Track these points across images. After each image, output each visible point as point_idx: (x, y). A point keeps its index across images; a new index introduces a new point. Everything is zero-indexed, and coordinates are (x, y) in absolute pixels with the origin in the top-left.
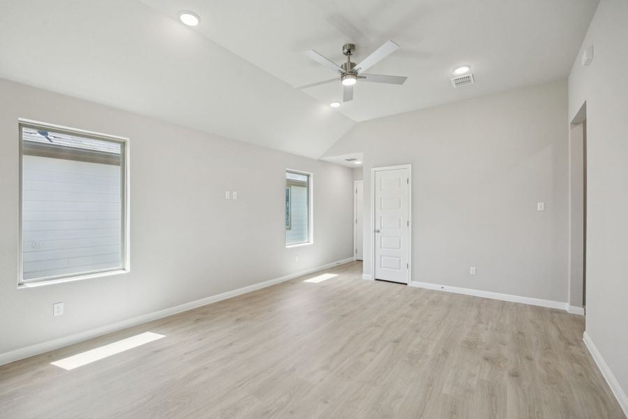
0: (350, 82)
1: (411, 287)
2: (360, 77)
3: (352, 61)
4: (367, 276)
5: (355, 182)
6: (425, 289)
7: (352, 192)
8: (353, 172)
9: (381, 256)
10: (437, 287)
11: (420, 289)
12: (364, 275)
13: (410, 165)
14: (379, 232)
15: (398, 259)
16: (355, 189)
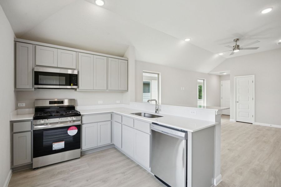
0: (236, 51)
1: (255, 125)
2: (241, 49)
3: (238, 44)
4: (232, 120)
5: (221, 81)
6: (261, 126)
7: (220, 86)
8: (220, 77)
9: (239, 112)
10: (268, 125)
11: (259, 125)
12: (230, 119)
13: (254, 75)
14: (238, 102)
15: (248, 113)
16: (221, 84)
